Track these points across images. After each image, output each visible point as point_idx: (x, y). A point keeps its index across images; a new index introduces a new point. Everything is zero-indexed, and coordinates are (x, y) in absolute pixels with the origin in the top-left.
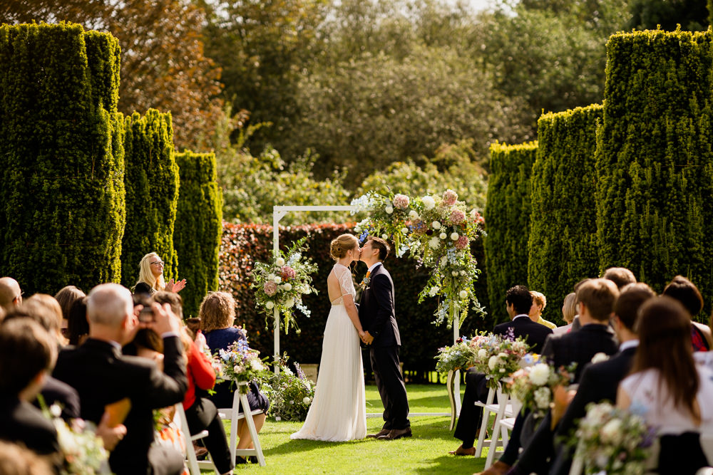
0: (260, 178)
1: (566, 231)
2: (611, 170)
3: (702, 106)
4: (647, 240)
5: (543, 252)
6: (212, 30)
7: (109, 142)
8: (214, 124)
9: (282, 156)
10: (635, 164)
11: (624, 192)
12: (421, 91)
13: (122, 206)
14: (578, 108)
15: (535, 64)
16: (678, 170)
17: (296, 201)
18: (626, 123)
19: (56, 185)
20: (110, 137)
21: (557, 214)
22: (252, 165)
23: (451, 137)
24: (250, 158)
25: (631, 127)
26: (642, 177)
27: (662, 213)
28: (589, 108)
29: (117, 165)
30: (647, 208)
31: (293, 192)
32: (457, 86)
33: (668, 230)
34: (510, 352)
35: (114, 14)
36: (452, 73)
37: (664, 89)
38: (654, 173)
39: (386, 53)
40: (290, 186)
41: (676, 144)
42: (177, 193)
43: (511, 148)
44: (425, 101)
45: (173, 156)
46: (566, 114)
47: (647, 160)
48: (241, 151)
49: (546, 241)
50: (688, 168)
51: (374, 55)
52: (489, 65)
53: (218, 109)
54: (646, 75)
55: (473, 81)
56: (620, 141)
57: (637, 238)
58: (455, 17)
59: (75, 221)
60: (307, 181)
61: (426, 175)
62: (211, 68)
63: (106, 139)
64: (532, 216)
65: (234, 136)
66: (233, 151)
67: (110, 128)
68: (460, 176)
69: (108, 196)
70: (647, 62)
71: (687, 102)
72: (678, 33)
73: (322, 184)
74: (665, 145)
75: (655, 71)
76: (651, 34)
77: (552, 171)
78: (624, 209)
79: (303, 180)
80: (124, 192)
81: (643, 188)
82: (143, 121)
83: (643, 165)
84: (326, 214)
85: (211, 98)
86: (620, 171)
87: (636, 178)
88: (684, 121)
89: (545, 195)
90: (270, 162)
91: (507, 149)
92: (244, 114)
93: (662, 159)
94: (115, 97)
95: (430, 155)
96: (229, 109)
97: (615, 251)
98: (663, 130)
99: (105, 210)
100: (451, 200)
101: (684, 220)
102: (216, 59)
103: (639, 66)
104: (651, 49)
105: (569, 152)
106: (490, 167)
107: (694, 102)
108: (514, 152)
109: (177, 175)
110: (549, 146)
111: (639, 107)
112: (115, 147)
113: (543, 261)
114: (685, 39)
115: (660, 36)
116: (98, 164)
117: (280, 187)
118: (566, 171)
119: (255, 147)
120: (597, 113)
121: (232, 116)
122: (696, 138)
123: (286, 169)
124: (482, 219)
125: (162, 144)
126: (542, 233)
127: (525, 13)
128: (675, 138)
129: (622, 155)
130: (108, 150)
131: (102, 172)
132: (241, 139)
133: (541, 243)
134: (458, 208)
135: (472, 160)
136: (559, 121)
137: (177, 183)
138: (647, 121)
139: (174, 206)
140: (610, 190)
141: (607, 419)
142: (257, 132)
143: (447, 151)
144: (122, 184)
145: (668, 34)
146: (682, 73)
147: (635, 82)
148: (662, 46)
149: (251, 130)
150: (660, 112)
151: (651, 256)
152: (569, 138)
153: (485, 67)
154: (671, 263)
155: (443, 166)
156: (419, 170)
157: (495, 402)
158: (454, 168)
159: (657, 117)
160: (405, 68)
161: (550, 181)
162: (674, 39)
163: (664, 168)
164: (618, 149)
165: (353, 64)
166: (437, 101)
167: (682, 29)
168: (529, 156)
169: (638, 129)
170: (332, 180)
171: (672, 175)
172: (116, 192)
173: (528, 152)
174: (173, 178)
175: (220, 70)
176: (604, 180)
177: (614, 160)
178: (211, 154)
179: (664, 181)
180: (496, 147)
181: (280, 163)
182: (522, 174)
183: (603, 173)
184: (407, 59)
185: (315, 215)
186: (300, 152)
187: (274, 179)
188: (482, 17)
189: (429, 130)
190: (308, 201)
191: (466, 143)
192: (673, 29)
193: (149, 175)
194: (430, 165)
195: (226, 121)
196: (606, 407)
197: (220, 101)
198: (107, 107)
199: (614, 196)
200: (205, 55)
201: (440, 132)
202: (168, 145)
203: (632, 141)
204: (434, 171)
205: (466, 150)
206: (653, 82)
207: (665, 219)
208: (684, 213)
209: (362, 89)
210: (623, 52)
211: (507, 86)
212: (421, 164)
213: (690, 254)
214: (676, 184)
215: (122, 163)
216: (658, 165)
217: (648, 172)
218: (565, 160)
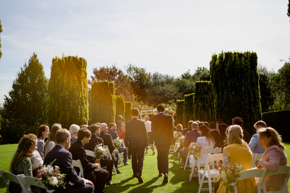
0: (140, 106)
1: (189, 114)
2: (196, 104)
3: (210, 93)
4: (202, 115)
5: (185, 118)
6: (132, 82)
7: (113, 100)
8: (132, 97)
9: (143, 103)
10: (200, 103)
11: (198, 107)
12: (166, 92)
13: (115, 110)
14: (191, 94)
15: (185, 87)
16: (207, 104)
17: (145, 110)
18: (198, 96)
19: (104, 107)
20: (113, 99)
21: (188, 111)
22: (138, 104)
23: (171, 99)
24: (138, 103)
25: (199, 97)
26: (201, 105)
27: (204, 111)
28: (192, 94)
29: (114, 104)
30: (202, 110)
31: (145, 108)
32: (172, 91)
33: (205, 114)
34: (179, 134)
35: (116, 80)
36: (171, 89)
37: (204, 91)
38: (203, 104)
39: (160, 86)
40: (144, 107)
41: (206, 99)
42: (125, 108)
43: (180, 101)
44: (167, 93)
45: (124, 102)
46: (189, 95)
47: (202, 102)
48: (136, 102)
49: (186, 116)
50: (208, 104)
51: (158, 86)
52: (177, 88)
53: (133, 95)
54: (201, 88)
55: (175, 90)
56: (197, 99)
57: (200, 115)
58: (172, 80)
59: (107, 113)
60: (147, 107)
61: (167, 105)
62: (132, 88)
63: (112, 100)
64: (184, 112)
65: (135, 99)
66: (135, 102)
67: (113, 98)
68: (172, 105)
69: (113, 109)
70: (201, 86)
71: (208, 93)
72: (206, 81)
73: (150, 107)
74: (204, 100)
75: (203, 88)
76: (202, 81)
77: (187, 104)
78: (198, 110)
79: (147, 106)
80: (115, 108)
81: (201, 107)
82: (119, 97)
83: (201, 103)
84: (150, 112)
85: (132, 93)
86: (197, 104)
87: (200, 105)
88: (208, 96)
89: (186, 108)
90: (141, 104)
91: (179, 101)
92: (137, 96)
93: (204, 102)
94: (114, 93)
95: (168, 102)
96: (134, 95)
97: (197, 117)
98: (204, 97)
99: (112, 111)
100: (170, 109)
101: (208, 112)
102: (132, 87)
103: (200, 87)
104: (202, 84)
105: (189, 101)
106: (177, 104)
107: (209, 93)
108: (181, 101)
109: (125, 106)
110: (186, 100)
111: (200, 93)
112: (114, 101)
113: (185, 119)
114: (208, 82)
115: (203, 82)
116: (111, 104)
117: (143, 108)
118: (189, 104)
119: (139, 101)
120: (194, 95)
121: (135, 96)
122: (210, 98)
123: (144, 105)
124: (176, 112)
125: (122, 100)
126: (185, 115)
127: (183, 79)
128: (206, 98)
129: (198, 101)
130: (113, 101)
131: (112, 105)
132: (136, 100)
133: (185, 116)
134: (171, 110)
135: (174, 103)
136: (188, 96)
137: (125, 107)
138: (202, 96)
139: (124, 111)
140: (196, 107)
141: (193, 145)
142: (139, 99)
143: (170, 101)
144: (115, 107)
145: (205, 82)
146: (207, 88)
147: (199, 89)
148: (204, 83)
149: (138, 98)
150: (204, 94)
151: (203, 118)
152: (189, 99)
153: (176, 88)
154: (206, 119)
155: (170, 104)
156: (166, 105)
157: (177, 143)
158: (171, 104)
159: (203, 95)
160: (163, 88)
161: (186, 106)
162: (206, 82)
163: (205, 103)
164: (197, 100)
165: (155, 87)
166: (169, 93)
167: (207, 81)
168: (183, 102)
169: (200, 97)
170: (151, 106)
171: (206, 105)
172: (114, 108)
173: (183, 101)
174: (124, 106)
175: (133, 89)
176: (195, 105)
177: (196, 102)
178: (131, 102)
179: (205, 105)
180: (178, 101)
181: (143, 104)
182: (182, 105)
183: (195, 104)
184: (164, 87)
185: (149, 112)
186: (146, 102)
187: (142, 106)
188: (176, 80)
189: (167, 98)
190: (147, 110)
191: (173, 100)
192: (205, 81)
193: (120, 106)
194: (167, 104)
195: (134, 97)
196: (193, 143)
197: (133, 94)
198: (113, 94)
199: (196, 108)
200: (131, 86)
201: (169, 98)
202: (123, 101)
203: (199, 99)
204: (168, 105)
205: (173, 101)
206: (202, 89)
207: (205, 112)
208: (208, 111)
209: (156, 91)
210: (197, 84)
211: (180, 91)
212: (166, 104)
213: (209, 118)
214: (207, 106)
215: (115, 103)
216: (204, 103)
217: (202, 104)
218: (189, 102)
